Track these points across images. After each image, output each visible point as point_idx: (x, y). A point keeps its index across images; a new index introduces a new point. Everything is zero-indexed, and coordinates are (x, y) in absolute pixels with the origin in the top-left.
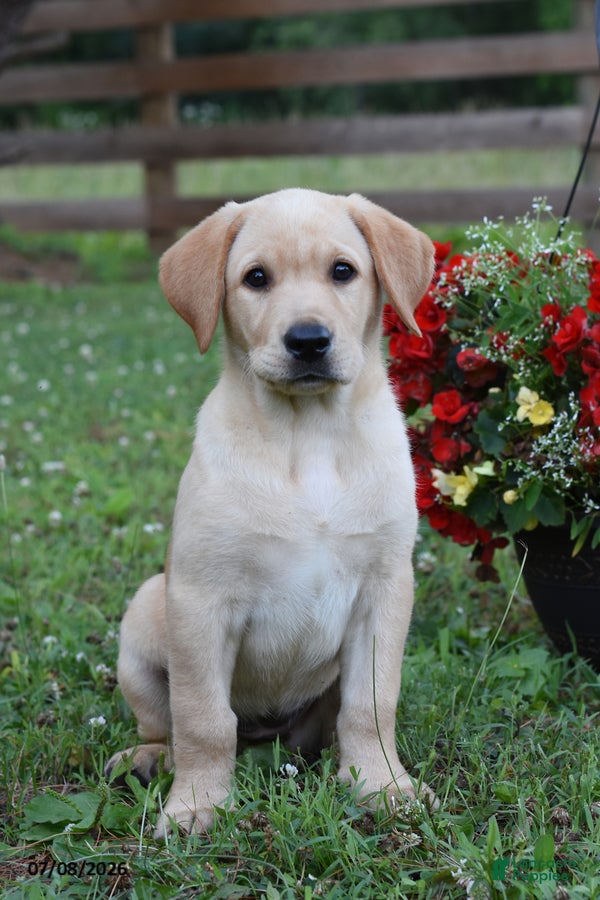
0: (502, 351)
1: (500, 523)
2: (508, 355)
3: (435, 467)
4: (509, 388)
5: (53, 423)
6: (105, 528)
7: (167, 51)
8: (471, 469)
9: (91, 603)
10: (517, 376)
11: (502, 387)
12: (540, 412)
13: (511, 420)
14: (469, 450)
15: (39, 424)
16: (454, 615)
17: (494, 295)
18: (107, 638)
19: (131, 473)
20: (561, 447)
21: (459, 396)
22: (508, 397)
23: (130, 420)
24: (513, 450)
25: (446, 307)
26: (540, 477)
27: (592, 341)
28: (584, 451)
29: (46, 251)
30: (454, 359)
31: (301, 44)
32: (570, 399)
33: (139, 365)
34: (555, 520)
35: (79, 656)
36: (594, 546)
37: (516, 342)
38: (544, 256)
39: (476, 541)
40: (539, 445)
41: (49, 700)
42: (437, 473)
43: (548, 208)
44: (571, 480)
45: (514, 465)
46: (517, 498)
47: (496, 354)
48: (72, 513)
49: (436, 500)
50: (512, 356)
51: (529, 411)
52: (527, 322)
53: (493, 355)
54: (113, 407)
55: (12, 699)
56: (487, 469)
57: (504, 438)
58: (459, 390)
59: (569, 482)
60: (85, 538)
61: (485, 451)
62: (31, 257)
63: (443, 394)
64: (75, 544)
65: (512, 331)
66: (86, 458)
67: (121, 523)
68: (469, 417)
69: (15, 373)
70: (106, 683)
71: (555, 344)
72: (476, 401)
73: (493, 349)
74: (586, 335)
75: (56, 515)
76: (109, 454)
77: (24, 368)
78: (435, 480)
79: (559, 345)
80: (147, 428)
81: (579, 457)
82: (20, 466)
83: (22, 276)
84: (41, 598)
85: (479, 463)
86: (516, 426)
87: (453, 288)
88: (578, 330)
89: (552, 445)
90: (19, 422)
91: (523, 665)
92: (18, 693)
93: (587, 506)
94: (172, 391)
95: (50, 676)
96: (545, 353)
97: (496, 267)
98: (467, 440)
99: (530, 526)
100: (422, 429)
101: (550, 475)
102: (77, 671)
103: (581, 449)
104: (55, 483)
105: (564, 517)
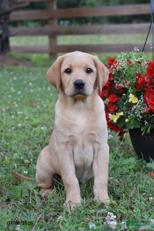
0: (126, 85)
1: (125, 127)
2: (127, 86)
3: (109, 113)
4: (128, 94)
5: (21, 102)
6: (32, 128)
7: (55, 7)
8: (118, 114)
9: (26, 146)
10: (129, 91)
11: (126, 94)
12: (135, 100)
13: (127, 102)
14: (117, 109)
15: (17, 102)
16: (115, 150)
17: (124, 71)
18: (29, 154)
19: (39, 115)
20: (139, 108)
21: (115, 96)
22: (127, 96)
23: (40, 101)
24: (128, 109)
25: (112, 74)
26: (134, 116)
27: (147, 83)
28: (145, 109)
29: (23, 58)
30: (114, 87)
31: (92, 5)
32: (141, 97)
33: (44, 88)
34: (138, 126)
35: (22, 158)
36: (147, 133)
37: (129, 83)
38: (136, 62)
39: (119, 132)
40: (134, 108)
41: (14, 168)
42: (110, 114)
43: (138, 50)
44: (141, 116)
45: (128, 113)
46: (129, 121)
47: (124, 85)
48: (24, 124)
49: (109, 121)
50: (128, 86)
51: (132, 99)
52: (132, 78)
53: (123, 86)
54: (36, 98)
55: (5, 168)
56: (122, 114)
57: (126, 106)
58: (115, 94)
59: (141, 117)
60: (26, 130)
61: (121, 109)
62: (19, 60)
63: (112, 95)
64: (24, 132)
65: (128, 80)
66: (29, 111)
67: (36, 127)
68: (118, 101)
69: (13, 90)
70: (28, 164)
71: (138, 83)
72: (120, 97)
73: (124, 84)
74: (146, 81)
75: (20, 125)
76: (34, 110)
77: (15, 88)
78: (109, 116)
79: (139, 83)
80: (45, 104)
81: (143, 111)
82: (12, 112)
83: (16, 65)
84: (14, 145)
85: (120, 112)
86: (128, 103)
87: (114, 69)
88: (144, 80)
89: (137, 108)
90: (13, 102)
91: (129, 161)
92: (6, 166)
93: (145, 123)
94: (51, 94)
95: (15, 163)
96: (136, 86)
97: (124, 64)
98: (117, 107)
99: (132, 128)
100: (107, 104)
101: (136, 115)
102: (21, 162)
103: (144, 109)
104: (20, 117)
105: (140, 126)
